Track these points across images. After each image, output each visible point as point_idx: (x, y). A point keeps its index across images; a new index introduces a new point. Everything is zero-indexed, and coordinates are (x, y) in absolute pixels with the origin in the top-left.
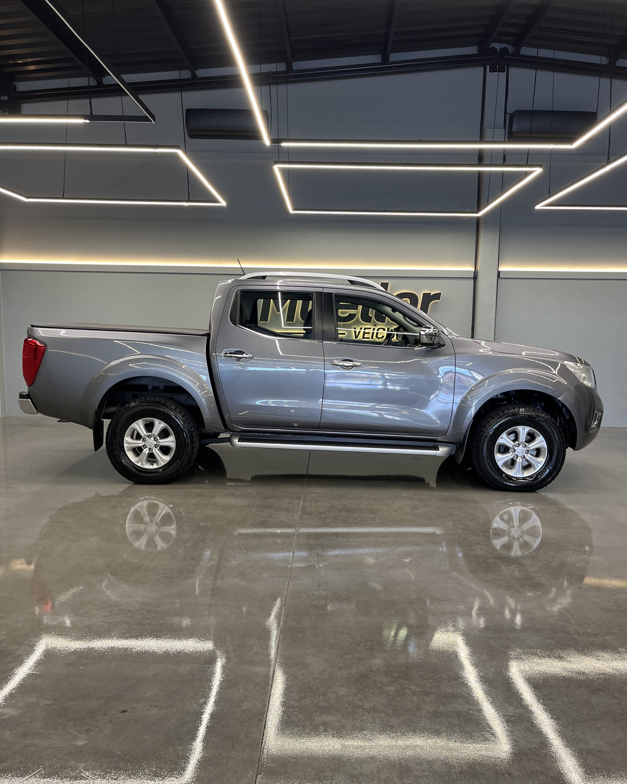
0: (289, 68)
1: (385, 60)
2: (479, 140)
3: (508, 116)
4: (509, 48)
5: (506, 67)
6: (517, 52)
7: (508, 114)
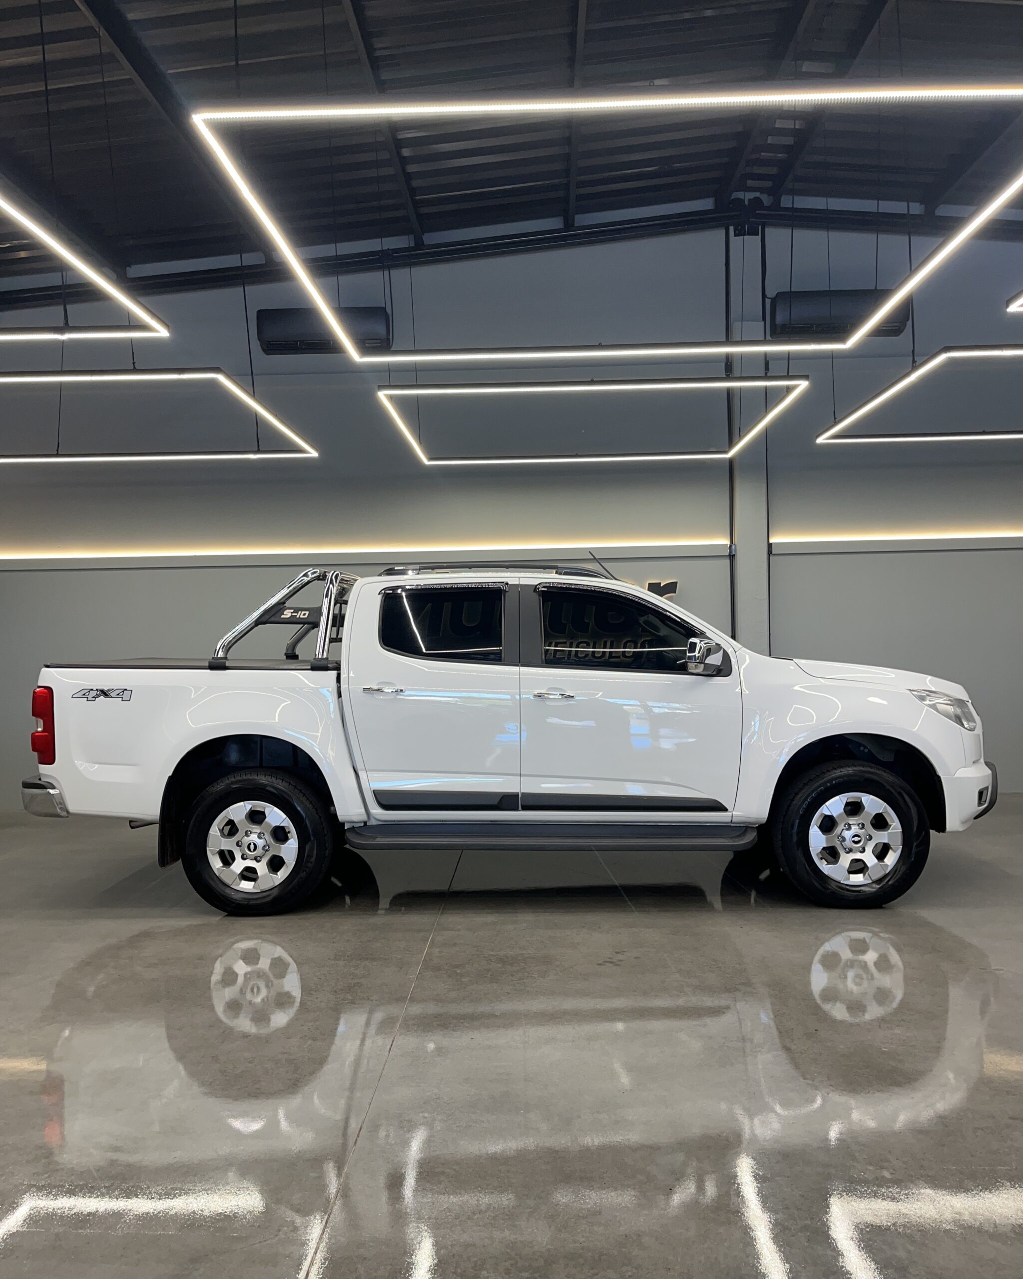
0: (419, 244)
1: (569, 224)
2: (724, 339)
3: (768, 302)
4: (762, 198)
5: (760, 227)
6: (776, 205)
7: (767, 298)
